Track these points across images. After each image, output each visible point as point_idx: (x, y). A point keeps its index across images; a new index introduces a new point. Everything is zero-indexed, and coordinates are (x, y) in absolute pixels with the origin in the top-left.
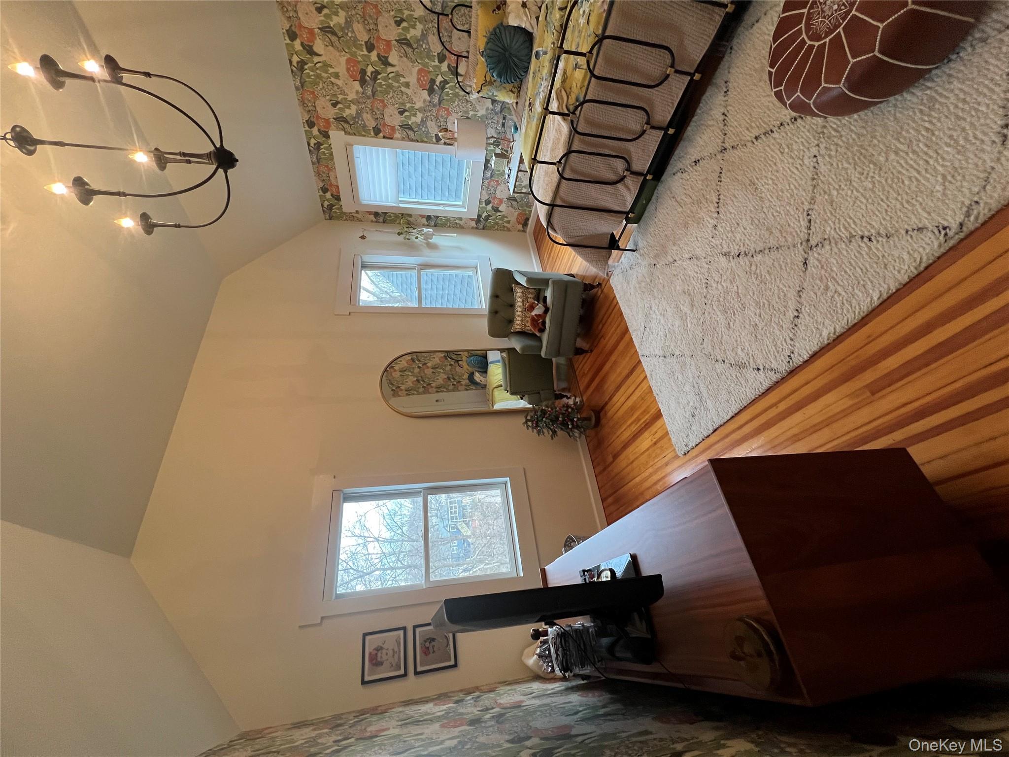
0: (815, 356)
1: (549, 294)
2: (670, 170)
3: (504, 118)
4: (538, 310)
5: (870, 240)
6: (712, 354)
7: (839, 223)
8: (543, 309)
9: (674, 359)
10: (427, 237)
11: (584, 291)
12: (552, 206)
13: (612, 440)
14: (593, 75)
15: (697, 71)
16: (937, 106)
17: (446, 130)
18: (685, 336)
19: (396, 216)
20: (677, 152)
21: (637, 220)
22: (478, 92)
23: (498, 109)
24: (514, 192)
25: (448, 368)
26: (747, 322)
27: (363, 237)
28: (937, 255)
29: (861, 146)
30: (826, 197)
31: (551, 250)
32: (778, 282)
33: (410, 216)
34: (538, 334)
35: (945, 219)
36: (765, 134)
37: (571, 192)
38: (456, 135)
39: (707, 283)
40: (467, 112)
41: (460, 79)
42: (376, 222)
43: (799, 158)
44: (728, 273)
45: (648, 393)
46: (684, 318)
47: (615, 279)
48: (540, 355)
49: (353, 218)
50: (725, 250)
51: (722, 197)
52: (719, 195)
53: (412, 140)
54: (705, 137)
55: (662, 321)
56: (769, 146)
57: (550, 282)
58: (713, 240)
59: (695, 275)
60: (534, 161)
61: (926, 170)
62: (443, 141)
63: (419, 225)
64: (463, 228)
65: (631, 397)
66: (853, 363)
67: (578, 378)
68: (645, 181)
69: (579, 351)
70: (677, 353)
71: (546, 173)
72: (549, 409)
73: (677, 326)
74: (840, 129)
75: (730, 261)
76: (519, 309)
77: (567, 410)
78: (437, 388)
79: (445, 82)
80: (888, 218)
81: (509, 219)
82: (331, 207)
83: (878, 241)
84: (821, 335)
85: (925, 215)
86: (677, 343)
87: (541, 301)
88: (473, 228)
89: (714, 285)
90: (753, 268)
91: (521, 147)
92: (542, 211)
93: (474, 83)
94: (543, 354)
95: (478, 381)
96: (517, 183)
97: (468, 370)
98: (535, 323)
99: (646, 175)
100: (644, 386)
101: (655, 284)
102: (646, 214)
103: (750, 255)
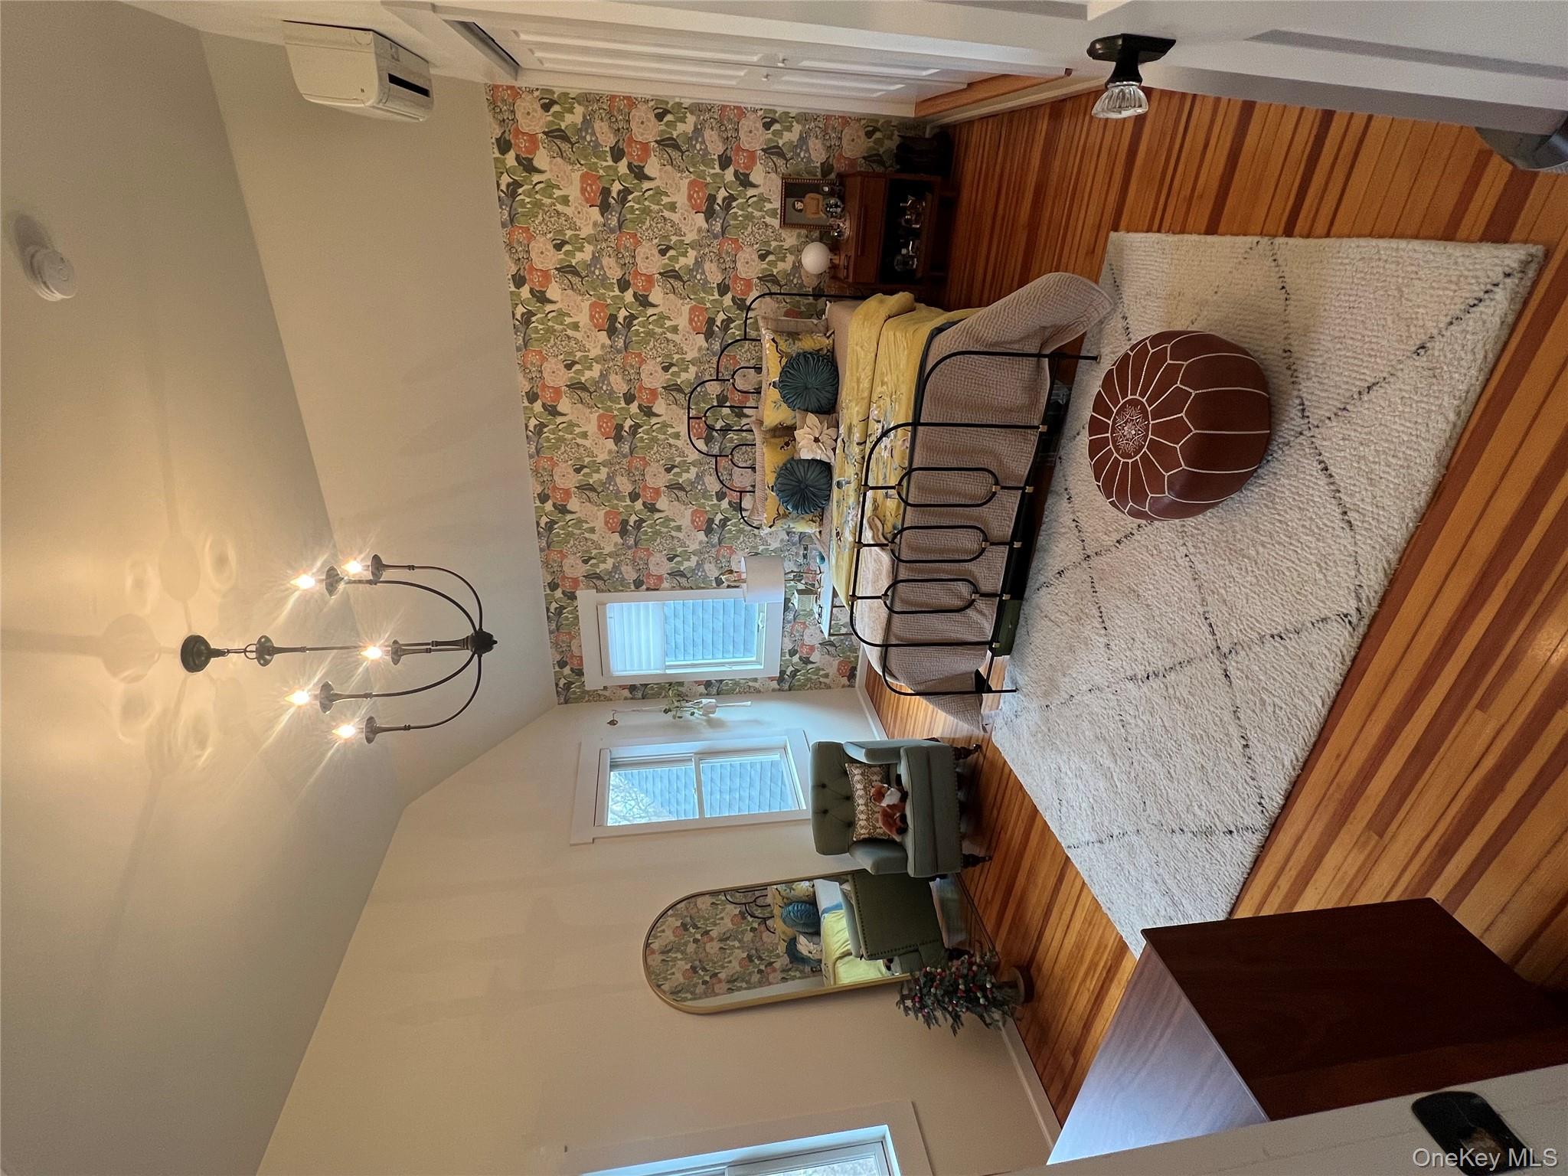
0: (1290, 797)
1: (903, 770)
2: (1032, 585)
3: (806, 549)
4: (891, 798)
5: (1282, 638)
6: (1163, 822)
7: (1242, 624)
8: (898, 795)
9: (1115, 843)
10: (708, 710)
11: (957, 759)
12: (885, 646)
13: (1063, 1019)
14: (907, 503)
15: (1027, 483)
16: (1277, 500)
17: (731, 572)
18: (1117, 802)
19: (661, 687)
20: (1034, 564)
21: (1008, 650)
22: (770, 527)
23: (796, 538)
24: (830, 635)
25: (749, 936)
26: (1190, 764)
27: (613, 723)
28: (1355, 645)
29: (1227, 541)
30: (1216, 597)
31: (897, 707)
32: (1206, 703)
33: (681, 684)
34: (897, 839)
35: (1341, 607)
36: (1126, 537)
37: (906, 627)
38: (744, 576)
39: (1122, 720)
40: (756, 547)
41: (744, 514)
42: (632, 699)
43: (1171, 559)
44: (1144, 702)
45: (1095, 911)
46: (1109, 775)
47: (999, 734)
48: (907, 873)
49: (598, 697)
50: (1129, 673)
51: (1103, 609)
52: (1099, 608)
53: (685, 588)
54: (1062, 545)
55: (1081, 787)
56: (1134, 549)
57: (902, 751)
58: (1109, 662)
59: (1103, 710)
60: (853, 598)
61: (1299, 559)
62: (725, 584)
63: (695, 696)
64: (759, 692)
65: (1072, 925)
66: (1338, 796)
67: (980, 911)
68: (1001, 602)
69: (971, 861)
70: (1116, 832)
71: (871, 608)
72: (939, 970)
73: (1103, 790)
74: (1199, 527)
75: (1139, 686)
76: (860, 802)
77: (970, 969)
78: (728, 982)
79: (725, 520)
80: (1288, 612)
81: (827, 671)
82: (568, 686)
83: (1290, 638)
84: (1283, 766)
85: (1321, 604)
86: (1111, 816)
87: (893, 783)
88: (774, 690)
89: (1132, 721)
90: (1171, 691)
91: (832, 577)
92: (873, 656)
93: (764, 518)
94: (911, 872)
95: (805, 952)
96: (833, 622)
97: (784, 933)
98: (890, 820)
99: (1001, 596)
100: (1085, 901)
101: (1055, 734)
102: (1017, 641)
103: (1161, 674)
